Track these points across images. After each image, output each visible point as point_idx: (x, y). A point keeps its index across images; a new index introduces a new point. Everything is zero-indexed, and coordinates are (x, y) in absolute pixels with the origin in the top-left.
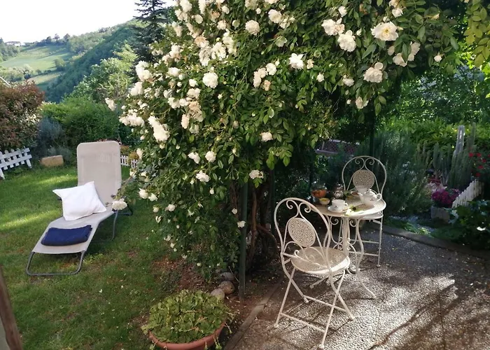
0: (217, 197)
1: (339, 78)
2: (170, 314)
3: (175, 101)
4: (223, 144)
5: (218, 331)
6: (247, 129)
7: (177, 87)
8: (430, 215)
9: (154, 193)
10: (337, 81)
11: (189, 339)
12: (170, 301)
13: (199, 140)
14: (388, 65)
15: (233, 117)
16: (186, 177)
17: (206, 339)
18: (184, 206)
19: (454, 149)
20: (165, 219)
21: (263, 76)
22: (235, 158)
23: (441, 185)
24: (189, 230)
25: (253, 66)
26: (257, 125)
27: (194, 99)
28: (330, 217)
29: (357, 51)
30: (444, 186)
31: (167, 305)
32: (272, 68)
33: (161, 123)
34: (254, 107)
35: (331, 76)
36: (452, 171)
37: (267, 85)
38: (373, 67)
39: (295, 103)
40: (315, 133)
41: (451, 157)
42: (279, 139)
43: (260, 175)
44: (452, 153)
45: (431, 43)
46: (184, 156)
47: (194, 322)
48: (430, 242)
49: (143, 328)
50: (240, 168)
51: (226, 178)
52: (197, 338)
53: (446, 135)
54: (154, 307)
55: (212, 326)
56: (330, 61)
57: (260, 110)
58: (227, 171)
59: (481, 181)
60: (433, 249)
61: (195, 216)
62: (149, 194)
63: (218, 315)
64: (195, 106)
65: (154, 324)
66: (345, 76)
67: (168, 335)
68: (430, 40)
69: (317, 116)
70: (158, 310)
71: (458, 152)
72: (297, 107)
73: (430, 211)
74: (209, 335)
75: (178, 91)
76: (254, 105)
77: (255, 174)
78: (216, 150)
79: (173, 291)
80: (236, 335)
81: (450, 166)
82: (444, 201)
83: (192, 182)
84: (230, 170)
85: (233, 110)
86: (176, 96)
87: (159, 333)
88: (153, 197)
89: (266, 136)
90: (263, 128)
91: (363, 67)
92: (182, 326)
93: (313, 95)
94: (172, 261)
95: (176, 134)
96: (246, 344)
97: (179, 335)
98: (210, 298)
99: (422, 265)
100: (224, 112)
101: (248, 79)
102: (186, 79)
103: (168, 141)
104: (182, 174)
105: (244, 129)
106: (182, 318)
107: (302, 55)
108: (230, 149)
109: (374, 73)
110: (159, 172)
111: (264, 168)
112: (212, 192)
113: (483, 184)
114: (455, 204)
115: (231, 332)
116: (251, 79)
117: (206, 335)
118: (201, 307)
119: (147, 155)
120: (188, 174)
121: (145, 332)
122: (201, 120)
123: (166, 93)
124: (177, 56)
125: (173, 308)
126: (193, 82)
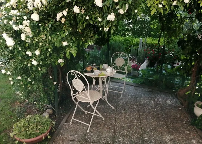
0: (42, 72)
1: (96, 18)
2: (24, 127)
3: (16, 26)
4: (44, 47)
5: (48, 131)
6: (55, 40)
7: (17, 20)
8: (131, 74)
9: (9, 71)
10: (95, 20)
11: (35, 136)
12: (23, 121)
13: (31, 45)
14: (116, 14)
15: (48, 34)
16: (26, 63)
17: (43, 135)
18: (26, 77)
19: (139, 48)
20: (16, 83)
21: (61, 16)
22: (50, 53)
23: (135, 62)
24: (28, 88)
25: (55, 11)
26: (60, 38)
27: (27, 26)
28: (94, 77)
29: (103, 7)
30: (136, 62)
31: (22, 123)
32: (65, 13)
33: (9, 37)
34: (58, 30)
35: (92, 17)
36: (138, 56)
37: (63, 21)
38: (110, 14)
39: (77, 28)
40: (87, 42)
41: (138, 51)
42: (71, 45)
43: (63, 61)
44: (138, 49)
45: (133, 5)
46: (24, 53)
47: (36, 129)
48: (132, 84)
49: (11, 134)
50: (53, 58)
51: (46, 63)
52: (39, 135)
53: (135, 42)
54: (15, 124)
55: (45, 129)
56: (91, 11)
57: (61, 31)
58: (47, 60)
59: (149, 60)
60: (133, 87)
61: (31, 81)
62: (7, 71)
63: (47, 124)
64: (28, 30)
65: (17, 132)
66: (99, 17)
67: (24, 135)
68: (133, 4)
69: (87, 35)
70: (17, 125)
71: (140, 48)
72: (78, 30)
73: (131, 72)
74: (44, 133)
75: (18, 21)
76: (58, 29)
77: (61, 61)
78: (40, 50)
79: (24, 116)
80: (56, 132)
81: (137, 54)
82: (136, 68)
83: (29, 65)
84: (48, 59)
85: (48, 31)
86: (17, 24)
87: (20, 136)
88: (9, 73)
89: (65, 44)
90: (63, 39)
91: (107, 14)
92: (31, 131)
93: (85, 25)
94: (20, 102)
95: (19, 43)
96: (62, 134)
97: (30, 135)
98: (43, 117)
99: (130, 93)
100: (43, 32)
101: (54, 17)
102: (21, 16)
103: (14, 46)
104: (23, 62)
105: (54, 41)
106: (30, 127)
107: (78, 7)
108: (47, 49)
109: (111, 17)
110: (9, 61)
111: (64, 58)
112: (39, 69)
113: (150, 61)
114: (140, 69)
115: (54, 130)
116: (55, 17)
117: (43, 133)
118: (39, 121)
119: (3, 53)
120: (27, 62)
121: (12, 136)
122: (31, 36)
123: (11, 23)
124: (14, 4)
125: (25, 124)
126: (25, 18)
